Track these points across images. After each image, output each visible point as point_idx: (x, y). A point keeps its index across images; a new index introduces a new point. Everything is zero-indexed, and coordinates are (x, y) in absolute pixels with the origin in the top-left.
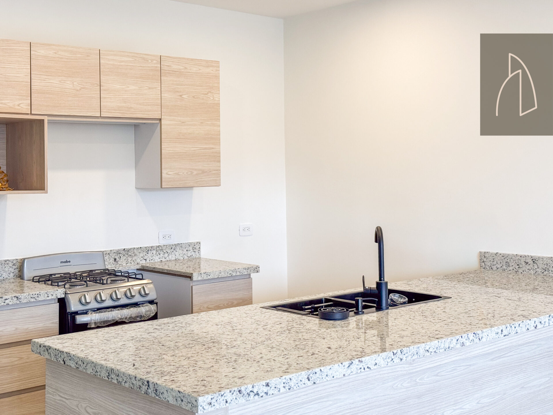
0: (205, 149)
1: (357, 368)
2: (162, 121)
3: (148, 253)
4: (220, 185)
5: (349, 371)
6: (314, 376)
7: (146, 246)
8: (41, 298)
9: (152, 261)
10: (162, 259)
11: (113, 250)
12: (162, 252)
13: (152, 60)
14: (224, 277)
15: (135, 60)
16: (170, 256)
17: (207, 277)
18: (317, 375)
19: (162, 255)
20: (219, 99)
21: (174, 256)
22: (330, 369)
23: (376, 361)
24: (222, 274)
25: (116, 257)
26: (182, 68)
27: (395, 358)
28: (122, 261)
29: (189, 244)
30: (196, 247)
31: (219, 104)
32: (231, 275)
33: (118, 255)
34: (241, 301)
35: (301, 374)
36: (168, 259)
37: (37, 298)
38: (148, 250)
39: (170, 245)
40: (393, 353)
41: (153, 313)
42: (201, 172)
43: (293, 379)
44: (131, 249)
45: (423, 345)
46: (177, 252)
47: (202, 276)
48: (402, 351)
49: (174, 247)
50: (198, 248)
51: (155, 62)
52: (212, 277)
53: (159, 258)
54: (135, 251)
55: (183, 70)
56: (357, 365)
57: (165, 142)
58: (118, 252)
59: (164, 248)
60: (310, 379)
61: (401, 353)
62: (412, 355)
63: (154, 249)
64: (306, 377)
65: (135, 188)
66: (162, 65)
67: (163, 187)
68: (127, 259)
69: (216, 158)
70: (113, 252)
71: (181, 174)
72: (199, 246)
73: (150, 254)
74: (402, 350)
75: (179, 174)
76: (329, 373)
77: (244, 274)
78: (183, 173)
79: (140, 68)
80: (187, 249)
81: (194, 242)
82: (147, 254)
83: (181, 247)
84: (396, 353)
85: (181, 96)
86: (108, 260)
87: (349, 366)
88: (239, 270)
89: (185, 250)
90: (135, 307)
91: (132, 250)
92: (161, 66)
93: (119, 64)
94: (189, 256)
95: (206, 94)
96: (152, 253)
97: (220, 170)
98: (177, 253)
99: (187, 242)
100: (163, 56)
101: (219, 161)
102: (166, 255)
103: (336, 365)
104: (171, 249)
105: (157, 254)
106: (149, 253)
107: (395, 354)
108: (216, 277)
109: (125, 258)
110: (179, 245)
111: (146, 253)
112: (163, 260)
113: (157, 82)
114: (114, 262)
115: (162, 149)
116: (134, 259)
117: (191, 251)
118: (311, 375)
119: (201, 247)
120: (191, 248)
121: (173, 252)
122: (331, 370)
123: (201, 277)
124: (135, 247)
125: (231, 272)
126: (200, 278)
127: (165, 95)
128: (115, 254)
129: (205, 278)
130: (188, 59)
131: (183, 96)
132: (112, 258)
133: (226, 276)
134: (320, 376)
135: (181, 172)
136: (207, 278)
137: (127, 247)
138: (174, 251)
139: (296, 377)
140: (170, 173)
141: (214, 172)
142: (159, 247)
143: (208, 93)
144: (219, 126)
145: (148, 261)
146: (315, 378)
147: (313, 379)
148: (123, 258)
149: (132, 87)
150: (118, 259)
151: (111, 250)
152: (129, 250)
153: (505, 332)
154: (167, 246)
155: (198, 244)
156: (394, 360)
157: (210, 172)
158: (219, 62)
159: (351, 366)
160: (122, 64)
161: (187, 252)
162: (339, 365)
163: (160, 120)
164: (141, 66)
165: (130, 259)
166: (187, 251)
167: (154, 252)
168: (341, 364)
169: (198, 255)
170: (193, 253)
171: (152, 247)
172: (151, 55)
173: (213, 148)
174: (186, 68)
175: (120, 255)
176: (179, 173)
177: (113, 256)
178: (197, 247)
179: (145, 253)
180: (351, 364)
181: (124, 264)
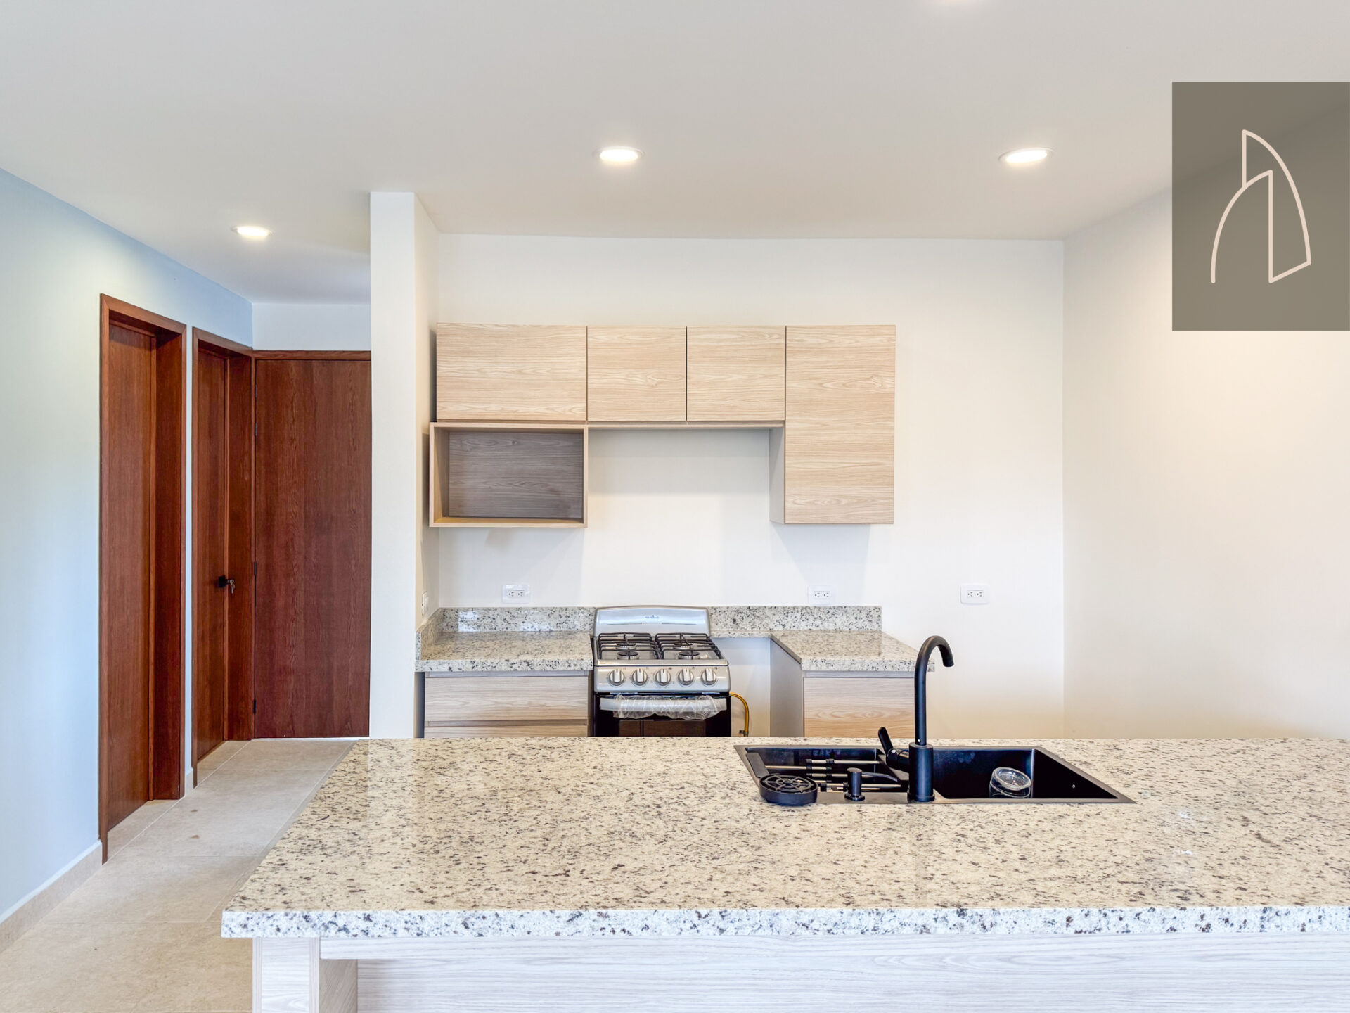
0: (864, 465)
1: (593, 928)
2: (787, 424)
3: (787, 616)
4: (892, 523)
5: (571, 928)
6: (480, 923)
7: (785, 605)
8: (560, 667)
9: (795, 629)
10: (811, 628)
11: (731, 607)
12: (811, 616)
13: (771, 335)
14: (859, 671)
15: (743, 336)
16: (826, 625)
17: (828, 667)
18: (488, 922)
19: (811, 621)
20: (894, 385)
21: (832, 624)
22: (522, 916)
23: (649, 923)
24: (856, 665)
25: (736, 617)
26: (824, 341)
27: (702, 924)
28: (744, 623)
29: (860, 609)
30: (873, 614)
31: (894, 394)
32: (874, 669)
33: (739, 615)
34: (899, 713)
35: (447, 913)
36: (822, 629)
37: (555, 667)
38: (787, 612)
39: (825, 608)
40: (697, 915)
41: (715, 711)
42: (855, 501)
43: (428, 919)
44: (760, 608)
45: (790, 913)
46: (838, 619)
47: (818, 664)
48: (723, 914)
49: (833, 611)
50: (877, 616)
51: (776, 336)
52: (836, 669)
53: (807, 625)
54: (766, 611)
55: (825, 346)
56: (594, 921)
57: (792, 456)
58: (739, 611)
59: (815, 611)
60: (470, 926)
61: (720, 918)
62: (756, 928)
63: (798, 612)
64: (461, 920)
65: (771, 521)
66: (789, 340)
67: (786, 522)
68: (753, 622)
69: (887, 478)
70: (731, 610)
71: (819, 503)
72: (878, 614)
73: (791, 618)
74: (725, 911)
75: (816, 504)
76: (520, 923)
77: (901, 670)
78: (823, 502)
79: (750, 348)
80: (855, 616)
81: (870, 607)
82: (786, 618)
83: (846, 612)
84: (706, 916)
85: (821, 385)
86: (723, 620)
87: (571, 920)
88: (890, 663)
89: (853, 618)
90: (687, 698)
91: (761, 610)
92: (787, 342)
93: (716, 344)
94: (859, 626)
95: (868, 379)
96: (793, 617)
97: (893, 499)
98: (838, 621)
99: (857, 605)
100: (790, 327)
101: (892, 484)
102: (819, 622)
103: (537, 913)
104: (828, 613)
105: (804, 618)
106: (789, 617)
107: (703, 916)
108: (847, 669)
109: (749, 619)
110: (844, 609)
111: (784, 616)
112: (814, 628)
113: (779, 367)
114: (732, 624)
115: (786, 466)
116: (764, 622)
117: (864, 619)
118: (473, 920)
119: (882, 615)
120: (863, 615)
121: (830, 618)
122: (522, 918)
123: (817, 666)
124: (766, 605)
125: (875, 665)
126: (814, 668)
127: (794, 385)
128: (734, 613)
129: (824, 668)
130: (834, 327)
131: (825, 385)
132: (729, 619)
133: (865, 669)
134: (495, 925)
135: (818, 501)
136: (827, 670)
137: (753, 604)
138: (834, 618)
139: (435, 916)
140: (798, 501)
141: (882, 501)
142: (806, 608)
143: (872, 377)
144: (893, 428)
145: (787, 627)
146: (482, 926)
147: (476, 926)
148: (747, 620)
149: (736, 377)
150: (738, 621)
151: (728, 608)
152: (756, 609)
153: (1078, 923)
154: (820, 608)
155: (877, 610)
156: (699, 928)
157: (873, 501)
158: (895, 326)
159: (577, 921)
160: (722, 344)
161: (855, 621)
162: (544, 913)
163: (784, 422)
164: (752, 345)
165: (757, 622)
166: (856, 618)
167: (799, 615)
168: (551, 911)
169: (876, 626)
170: (867, 623)
171: (794, 608)
172: (770, 327)
173: (879, 464)
174: (832, 341)
175: (743, 615)
176: (816, 502)
177: (731, 616)
178: (875, 614)
179: (782, 616)
180: (577, 916)
181: (749, 629)
